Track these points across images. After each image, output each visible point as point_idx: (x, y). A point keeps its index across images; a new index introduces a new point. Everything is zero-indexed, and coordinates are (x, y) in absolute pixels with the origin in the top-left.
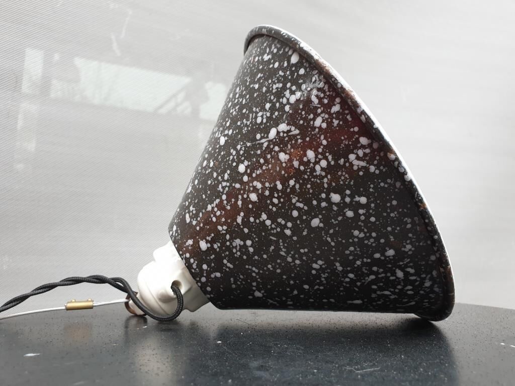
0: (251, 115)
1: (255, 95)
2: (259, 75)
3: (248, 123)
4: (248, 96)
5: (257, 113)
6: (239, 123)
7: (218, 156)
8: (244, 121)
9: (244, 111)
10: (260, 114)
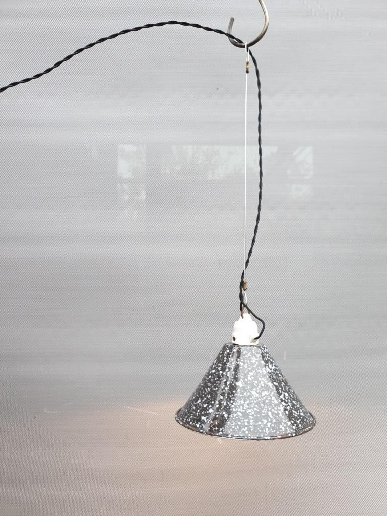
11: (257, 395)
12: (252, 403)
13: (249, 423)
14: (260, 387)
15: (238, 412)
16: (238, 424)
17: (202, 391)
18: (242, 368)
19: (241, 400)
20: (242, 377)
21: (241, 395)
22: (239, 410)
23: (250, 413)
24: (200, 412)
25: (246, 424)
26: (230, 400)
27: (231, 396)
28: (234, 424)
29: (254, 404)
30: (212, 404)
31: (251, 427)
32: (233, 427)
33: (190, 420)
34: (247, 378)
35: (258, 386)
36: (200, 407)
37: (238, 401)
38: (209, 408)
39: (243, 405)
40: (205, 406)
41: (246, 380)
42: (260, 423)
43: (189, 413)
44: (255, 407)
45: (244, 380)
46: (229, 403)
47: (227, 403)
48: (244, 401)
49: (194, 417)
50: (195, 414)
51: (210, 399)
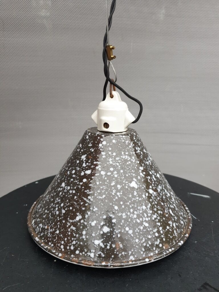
0: (50, 198)
1: (47, 207)
2: (44, 216)
3: (51, 194)
4: (50, 207)
5: (48, 199)
6: (55, 194)
7: (65, 177)
8: (53, 195)
9: (52, 200)
10: (47, 198)
11: (155, 193)
12: (154, 205)
13: (158, 232)
14: (153, 182)
15: (144, 223)
16: (149, 239)
17: (77, 201)
18: (130, 162)
19: (142, 205)
20: (134, 175)
21: (141, 199)
22: (144, 219)
23: (155, 219)
24: (88, 233)
25: (157, 235)
26: (129, 208)
27: (128, 203)
28: (144, 240)
29: (155, 206)
30: (103, 220)
31: (162, 236)
32: (145, 244)
33: (72, 248)
34: (140, 175)
35: (152, 182)
36: (84, 227)
37: (139, 208)
38: (102, 227)
39: (146, 212)
40: (93, 224)
41: (139, 177)
42: (168, 227)
43: (65, 236)
44: (158, 210)
45: (136, 177)
46: (129, 214)
47: (127, 215)
48: (146, 206)
49: (79, 243)
50: (79, 237)
51: (98, 213)
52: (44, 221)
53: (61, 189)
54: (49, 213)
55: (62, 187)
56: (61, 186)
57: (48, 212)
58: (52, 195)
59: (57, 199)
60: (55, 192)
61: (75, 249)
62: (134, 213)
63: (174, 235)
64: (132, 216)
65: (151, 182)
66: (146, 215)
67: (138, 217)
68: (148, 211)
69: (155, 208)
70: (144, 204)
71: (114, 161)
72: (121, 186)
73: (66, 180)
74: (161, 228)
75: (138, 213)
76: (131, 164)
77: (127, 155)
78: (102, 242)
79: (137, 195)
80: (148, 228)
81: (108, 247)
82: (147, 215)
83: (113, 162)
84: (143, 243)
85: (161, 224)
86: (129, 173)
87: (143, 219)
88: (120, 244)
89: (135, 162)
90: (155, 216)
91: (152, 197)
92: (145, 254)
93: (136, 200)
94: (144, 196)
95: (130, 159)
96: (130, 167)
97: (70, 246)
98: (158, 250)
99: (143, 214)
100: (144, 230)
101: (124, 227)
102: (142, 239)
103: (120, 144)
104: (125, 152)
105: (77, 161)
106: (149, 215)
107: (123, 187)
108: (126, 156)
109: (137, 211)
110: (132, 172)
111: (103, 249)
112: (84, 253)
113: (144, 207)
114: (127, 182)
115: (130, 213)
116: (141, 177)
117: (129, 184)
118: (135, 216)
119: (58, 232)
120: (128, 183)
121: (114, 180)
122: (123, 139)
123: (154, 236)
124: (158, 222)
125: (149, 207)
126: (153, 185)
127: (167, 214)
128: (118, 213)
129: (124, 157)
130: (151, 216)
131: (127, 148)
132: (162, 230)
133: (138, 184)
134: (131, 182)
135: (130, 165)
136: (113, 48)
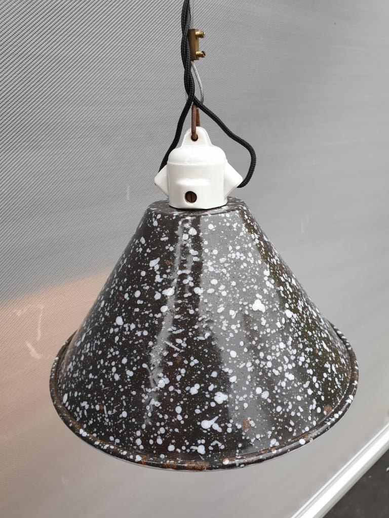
0: (94, 349)
1: (91, 367)
2: (89, 387)
3: (96, 342)
4: (99, 367)
5: (90, 351)
6: (104, 340)
7: (121, 306)
8: (99, 343)
9: (100, 352)
10: (88, 350)
11: (295, 316)
12: (297, 339)
13: (312, 386)
14: (290, 297)
15: (287, 375)
16: (298, 402)
18: (245, 265)
19: (278, 342)
20: (256, 287)
21: (274, 331)
22: (285, 367)
23: (304, 363)
24: (187, 409)
25: (310, 392)
26: (257, 352)
27: (254, 343)
28: (290, 407)
29: (300, 339)
30: (213, 380)
31: (319, 393)
32: (293, 414)
33: (160, 441)
34: (266, 287)
35: (287, 295)
36: (178, 398)
37: (273, 348)
38: (213, 393)
39: (286, 353)
40: (194, 390)
41: (265, 291)
43: (141, 421)
44: (305, 346)
45: (261, 292)
46: (257, 362)
47: (253, 364)
48: (285, 343)
49: (171, 430)
50: (170, 419)
51: (200, 370)
52: (89, 395)
53: (117, 330)
54: (98, 380)
55: (118, 326)
56: (115, 324)
57: (96, 377)
58: (97, 344)
59: (112, 350)
60: (103, 336)
61: (166, 443)
62: (266, 358)
63: (336, 387)
64: (264, 366)
65: (286, 297)
66: (287, 360)
67: (276, 364)
68: (289, 351)
69: (299, 343)
70: (281, 340)
71: (217, 266)
72: (237, 312)
73: (124, 312)
74: (315, 379)
75: (274, 357)
76: (248, 266)
77: (238, 251)
78: (216, 422)
79: (267, 325)
80: (293, 382)
81: (229, 430)
82: (289, 358)
83: (215, 268)
84: (291, 411)
85: (314, 370)
86: (248, 284)
87: (283, 368)
88: (251, 420)
89: (254, 263)
90: (302, 359)
91: (292, 324)
92: (295, 430)
93: (267, 333)
94: (278, 324)
95: (244, 257)
96: (246, 274)
97: (155, 439)
98: (317, 419)
99: (281, 357)
100: (288, 388)
101: (254, 389)
102: (287, 405)
103: (223, 232)
104: (234, 245)
105: (140, 272)
106: (293, 358)
107: (240, 312)
108: (238, 254)
109: (270, 354)
110: (252, 283)
111: (220, 434)
112: (184, 448)
113: (282, 345)
114: (245, 303)
115: (260, 360)
116: (268, 290)
117: (250, 305)
118: (269, 365)
119: (124, 414)
120: (248, 305)
121: (221, 303)
122: (228, 221)
123: (306, 396)
124: (309, 368)
125: (289, 343)
126: (290, 301)
127: (319, 350)
128: (238, 362)
129: (234, 256)
130: (296, 359)
131: (237, 237)
132: (317, 382)
133: (265, 305)
134: (252, 302)
135: (246, 269)
136: (201, 36)
